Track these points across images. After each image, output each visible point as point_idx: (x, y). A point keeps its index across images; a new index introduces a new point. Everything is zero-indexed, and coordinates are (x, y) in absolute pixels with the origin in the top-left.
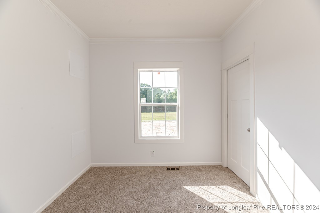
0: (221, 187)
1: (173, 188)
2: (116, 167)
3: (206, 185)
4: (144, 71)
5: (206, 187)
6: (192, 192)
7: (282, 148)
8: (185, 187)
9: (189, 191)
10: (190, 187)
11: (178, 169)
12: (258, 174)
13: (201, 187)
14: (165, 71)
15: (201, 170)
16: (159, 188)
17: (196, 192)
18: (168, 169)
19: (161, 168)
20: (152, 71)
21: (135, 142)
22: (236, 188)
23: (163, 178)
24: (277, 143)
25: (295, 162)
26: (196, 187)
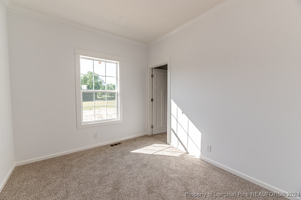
0: (152, 145)
1: (123, 155)
2: (56, 158)
3: (144, 147)
5: (145, 148)
6: (137, 152)
7: (184, 113)
8: (131, 152)
9: (135, 153)
10: (135, 150)
11: (119, 144)
12: (172, 131)
13: (142, 148)
15: (136, 140)
16: (113, 158)
17: (140, 152)
18: (112, 145)
19: (105, 146)
20: (93, 60)
21: (77, 128)
22: (160, 143)
23: (112, 152)
24: (181, 111)
26: (139, 150)
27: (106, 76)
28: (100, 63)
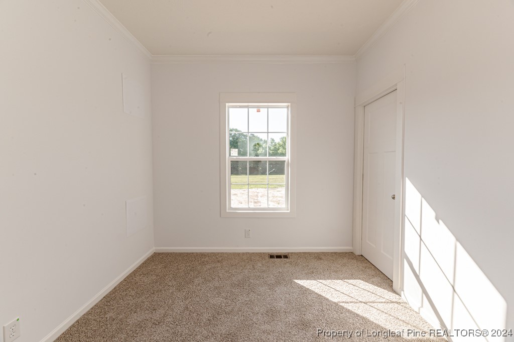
0: (351, 281)
1: (278, 283)
3: (329, 279)
4: (236, 107)
5: (328, 282)
6: (307, 287)
7: (440, 221)
8: (296, 281)
9: (302, 287)
10: (305, 281)
11: (286, 257)
12: (405, 261)
13: (321, 281)
14: (268, 107)
15: (321, 259)
16: (258, 282)
17: (312, 288)
18: (272, 257)
19: (261, 255)
20: (248, 107)
21: (220, 216)
22: (373, 283)
23: (264, 269)
24: (433, 214)
25: (457, 240)
26: (314, 282)
27: (268, 133)
28: (258, 111)
